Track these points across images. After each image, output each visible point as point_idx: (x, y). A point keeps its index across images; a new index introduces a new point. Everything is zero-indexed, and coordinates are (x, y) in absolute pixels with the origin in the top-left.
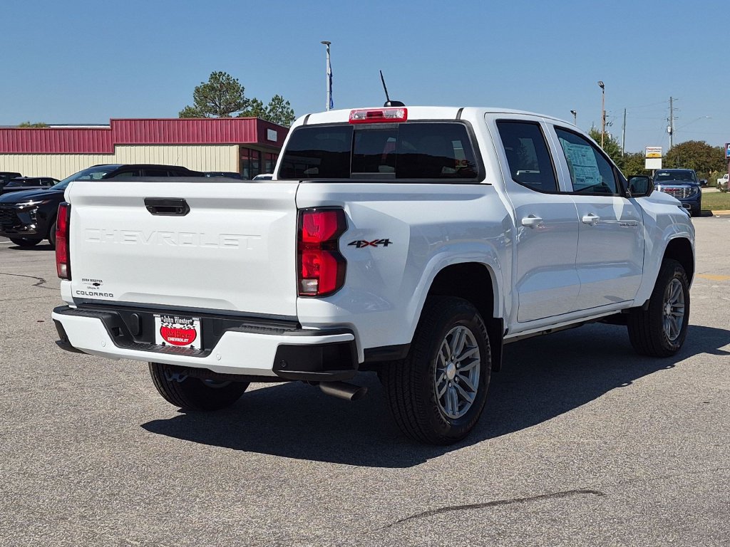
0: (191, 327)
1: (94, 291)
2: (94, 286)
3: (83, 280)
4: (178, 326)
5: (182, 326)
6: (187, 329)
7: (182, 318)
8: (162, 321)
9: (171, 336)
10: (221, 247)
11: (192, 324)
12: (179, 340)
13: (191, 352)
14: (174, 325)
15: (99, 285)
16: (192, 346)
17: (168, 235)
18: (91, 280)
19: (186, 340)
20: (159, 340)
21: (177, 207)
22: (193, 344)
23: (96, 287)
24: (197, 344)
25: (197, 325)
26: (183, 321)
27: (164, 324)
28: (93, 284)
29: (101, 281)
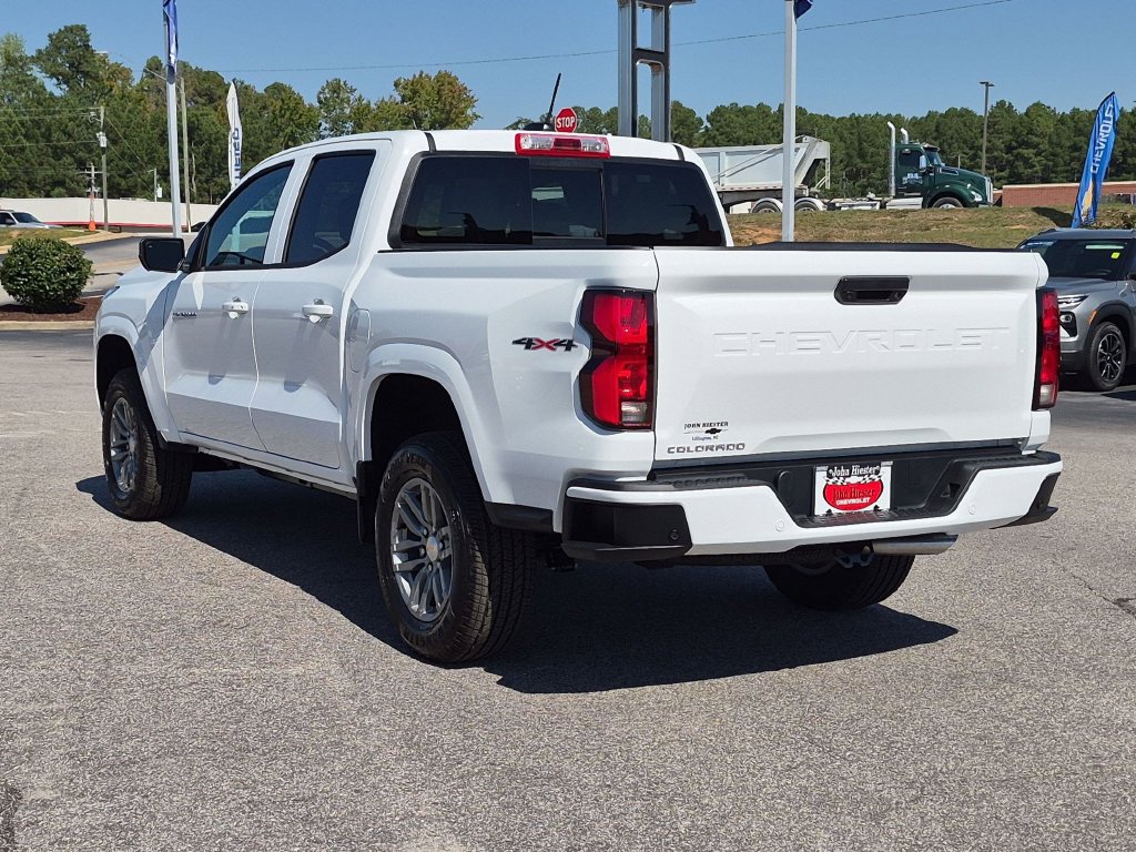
0: (876, 477)
1: (705, 443)
2: (709, 435)
3: (689, 426)
4: (854, 480)
5: (862, 478)
6: (868, 481)
7: (862, 466)
8: (828, 475)
9: (842, 498)
11: (877, 472)
12: (853, 501)
13: (876, 516)
14: (847, 480)
15: (719, 431)
16: (876, 507)
17: (877, 335)
18: (704, 425)
19: (866, 500)
20: (821, 507)
22: (877, 503)
23: (712, 436)
24: (884, 502)
25: (886, 473)
26: (865, 470)
27: (831, 481)
28: (707, 432)
29: (726, 424)
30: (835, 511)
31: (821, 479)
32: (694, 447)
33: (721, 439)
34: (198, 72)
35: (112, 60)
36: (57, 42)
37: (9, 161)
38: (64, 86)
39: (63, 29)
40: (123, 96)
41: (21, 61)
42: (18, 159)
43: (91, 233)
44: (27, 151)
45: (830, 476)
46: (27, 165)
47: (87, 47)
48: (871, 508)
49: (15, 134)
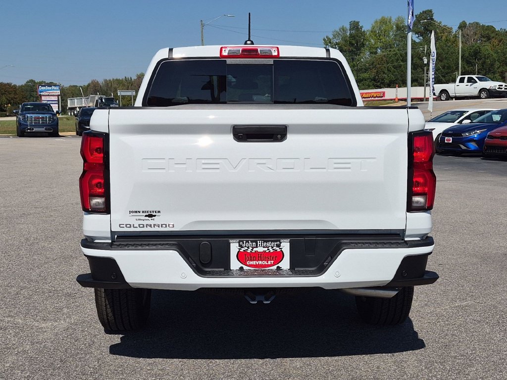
0: (277, 249)
1: (145, 223)
2: (147, 218)
4: (260, 249)
5: (266, 249)
6: (272, 251)
7: (267, 242)
8: (240, 246)
9: (251, 260)
10: (329, 171)
11: (278, 246)
12: (260, 262)
14: (255, 249)
15: (155, 216)
16: (278, 267)
17: (263, 161)
18: (143, 212)
19: (270, 262)
20: (235, 264)
21: (276, 134)
22: (279, 265)
24: (285, 264)
25: (286, 246)
26: (269, 244)
27: (243, 249)
28: (146, 216)
29: (159, 212)
30: (245, 268)
31: (234, 248)
32: (137, 224)
33: (157, 220)
34: (483, 26)
35: (443, 24)
36: (419, 18)
37: (394, 72)
38: (421, 38)
39: (422, 12)
40: (447, 40)
41: (403, 27)
42: (398, 71)
43: (396, 102)
44: (402, 67)
45: (241, 246)
46: (402, 73)
47: (432, 19)
48: (275, 267)
49: (397, 60)
